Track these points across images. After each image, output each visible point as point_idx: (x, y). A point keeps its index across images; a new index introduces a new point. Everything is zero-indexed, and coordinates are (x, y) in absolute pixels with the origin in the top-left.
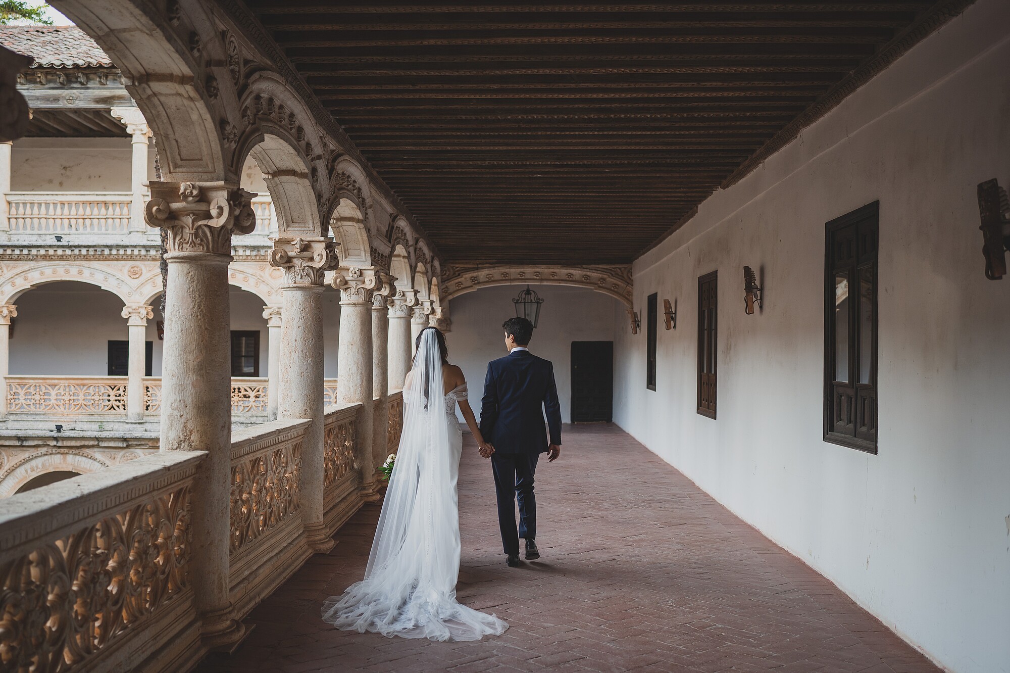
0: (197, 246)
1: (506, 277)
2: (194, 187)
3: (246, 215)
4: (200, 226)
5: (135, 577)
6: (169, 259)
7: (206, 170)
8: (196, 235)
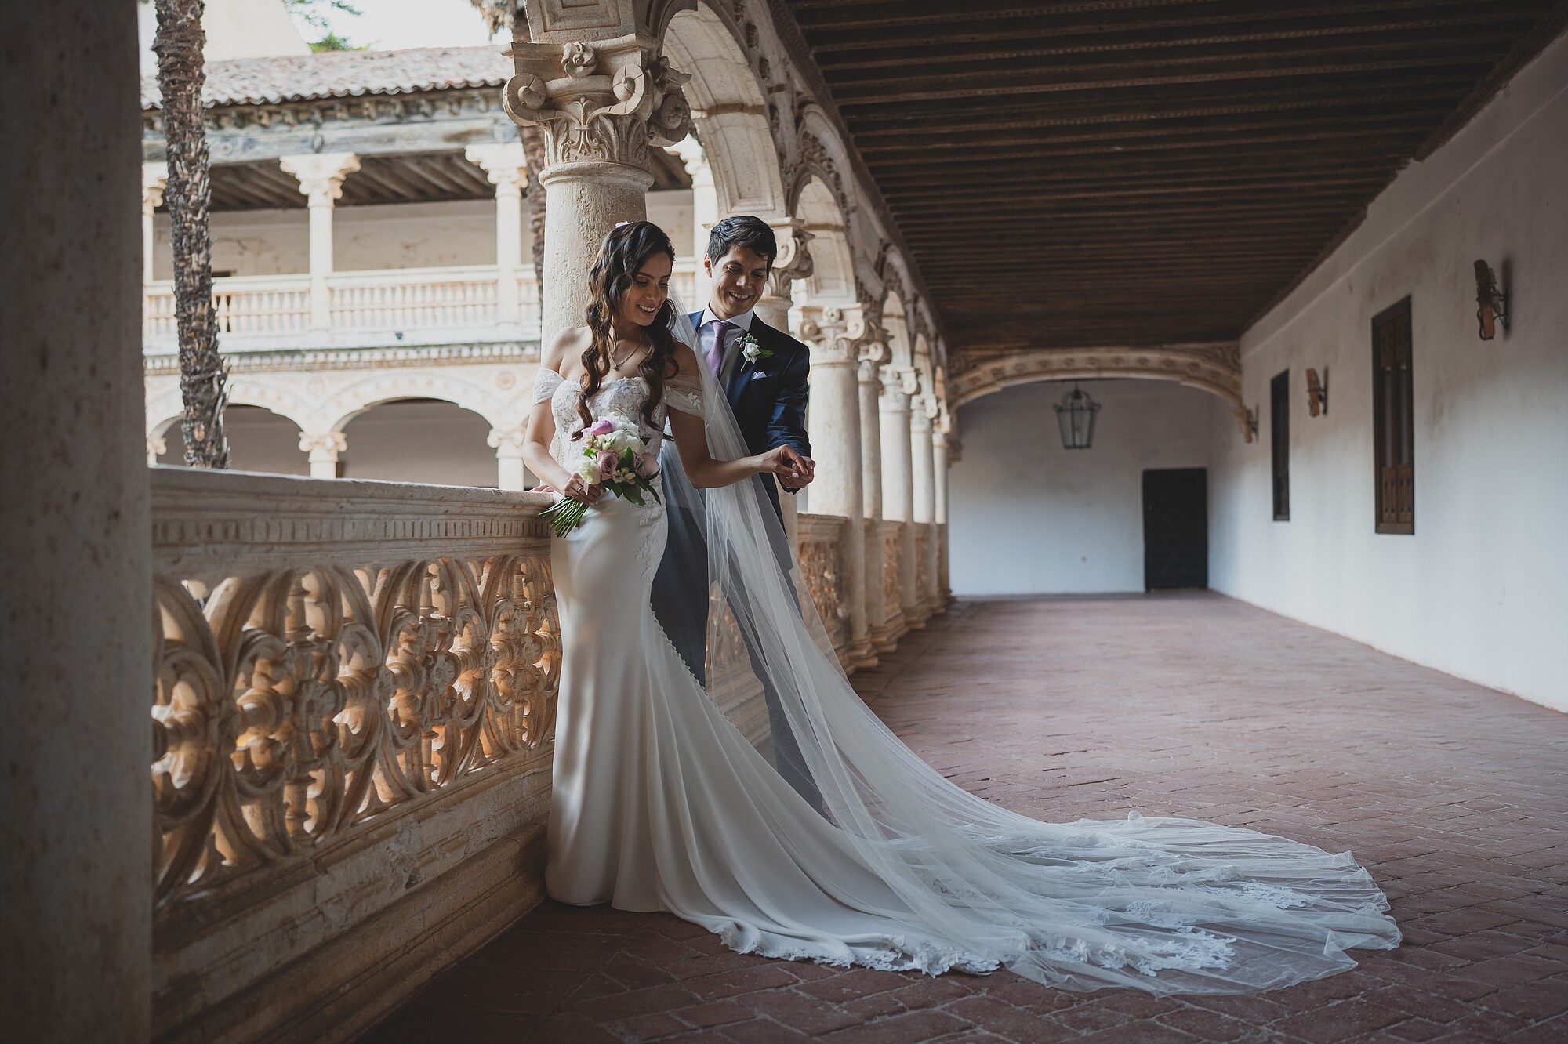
0: (593, 151)
1: (1045, 368)
2: (585, 49)
3: (672, 108)
4: (597, 117)
5: (502, 683)
6: (548, 178)
7: (605, 21)
8: (591, 133)
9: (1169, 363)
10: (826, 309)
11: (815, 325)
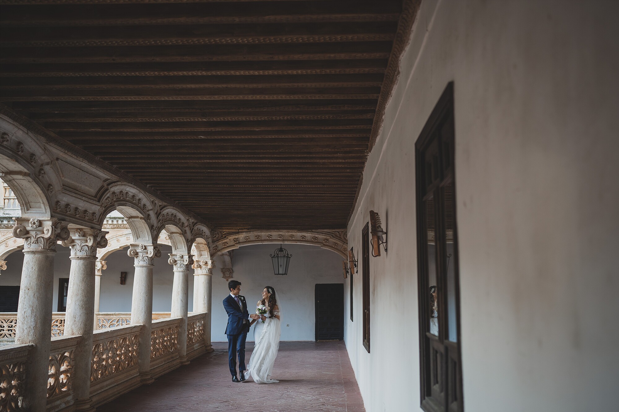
1: (258, 239)
9: (315, 238)
10: (31, 220)
11: (25, 227)
